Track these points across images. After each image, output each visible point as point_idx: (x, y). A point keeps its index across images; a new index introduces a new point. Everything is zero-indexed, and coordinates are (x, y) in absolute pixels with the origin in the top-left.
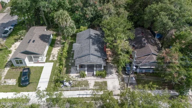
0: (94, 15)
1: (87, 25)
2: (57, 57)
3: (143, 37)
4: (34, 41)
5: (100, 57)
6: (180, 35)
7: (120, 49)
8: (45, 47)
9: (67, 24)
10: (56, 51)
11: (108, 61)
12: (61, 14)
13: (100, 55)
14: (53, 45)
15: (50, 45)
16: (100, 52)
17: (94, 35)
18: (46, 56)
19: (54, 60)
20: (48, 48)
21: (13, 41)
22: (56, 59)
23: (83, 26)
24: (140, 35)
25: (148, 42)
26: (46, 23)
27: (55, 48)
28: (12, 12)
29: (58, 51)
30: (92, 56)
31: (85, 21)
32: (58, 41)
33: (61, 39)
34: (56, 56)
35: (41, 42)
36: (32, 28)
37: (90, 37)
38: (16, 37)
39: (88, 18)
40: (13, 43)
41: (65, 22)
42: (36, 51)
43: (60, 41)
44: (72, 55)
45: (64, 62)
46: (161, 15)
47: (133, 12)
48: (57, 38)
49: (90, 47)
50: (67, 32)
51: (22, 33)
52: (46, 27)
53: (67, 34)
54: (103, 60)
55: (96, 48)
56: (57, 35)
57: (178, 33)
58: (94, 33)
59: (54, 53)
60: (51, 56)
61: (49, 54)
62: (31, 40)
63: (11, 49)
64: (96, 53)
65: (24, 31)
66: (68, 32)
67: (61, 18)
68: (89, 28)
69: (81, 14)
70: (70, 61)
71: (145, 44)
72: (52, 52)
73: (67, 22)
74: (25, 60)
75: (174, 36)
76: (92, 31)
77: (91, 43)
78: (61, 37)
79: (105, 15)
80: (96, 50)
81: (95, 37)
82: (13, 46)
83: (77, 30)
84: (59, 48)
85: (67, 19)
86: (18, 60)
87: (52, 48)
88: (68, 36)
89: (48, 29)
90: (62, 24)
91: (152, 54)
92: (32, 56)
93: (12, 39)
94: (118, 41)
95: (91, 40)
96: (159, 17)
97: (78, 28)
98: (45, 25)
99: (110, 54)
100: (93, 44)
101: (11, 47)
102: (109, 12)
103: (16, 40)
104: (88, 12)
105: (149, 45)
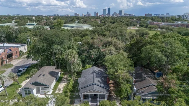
0: (98, 55)
1: (91, 64)
2: (63, 91)
3: (143, 73)
4: (44, 75)
5: (103, 88)
6: (176, 69)
7: (121, 77)
8: (53, 81)
9: (74, 60)
10: (62, 86)
11: (111, 95)
12: (70, 52)
13: (103, 86)
14: (60, 81)
15: (57, 81)
16: (103, 83)
17: (98, 71)
18: (53, 89)
19: (60, 93)
20: (55, 83)
21: (24, 78)
22: (61, 92)
23: (89, 65)
24: (141, 72)
25: (148, 77)
26: (55, 64)
27: (62, 84)
28: (28, 55)
29: (64, 86)
30: (95, 86)
31: (90, 60)
32: (65, 78)
33: (68, 77)
34: (62, 89)
35: (50, 76)
36: (43, 67)
37: (94, 72)
38: (28, 76)
39: (93, 58)
40: (24, 80)
41: (73, 58)
42: (44, 83)
43: (66, 79)
44: (76, 89)
45: (69, 94)
46: (155, 51)
47: (132, 54)
48: (64, 76)
49: (94, 79)
50: (73, 68)
51: (34, 71)
52: (55, 67)
53: (74, 70)
54: (106, 90)
55: (100, 80)
56: (64, 74)
57: (173, 67)
58: (98, 70)
59: (60, 88)
60: (58, 89)
61: (55, 88)
62: (41, 74)
63: (22, 84)
64: (99, 84)
65: (36, 70)
66: (75, 68)
67: (70, 55)
68: (93, 66)
69: (87, 55)
70: (75, 94)
71: (145, 77)
72: (59, 87)
73: (74, 58)
74: (34, 90)
75: (171, 70)
76: (96, 68)
77: (95, 77)
78: (68, 76)
79: (107, 54)
80: (99, 82)
81: (99, 72)
82: (24, 82)
83: (83, 68)
84: (65, 84)
85: (75, 56)
86: (27, 90)
87: (59, 84)
88: (75, 71)
89: (56, 68)
90: (70, 60)
91: (153, 85)
92: (40, 87)
93: (23, 77)
94: (119, 71)
95: (95, 74)
96: (154, 53)
97: (84, 66)
98: (55, 66)
99: (113, 89)
100: (97, 77)
101: (22, 83)
102: (110, 52)
103: (27, 78)
104: (93, 53)
105: (149, 78)
